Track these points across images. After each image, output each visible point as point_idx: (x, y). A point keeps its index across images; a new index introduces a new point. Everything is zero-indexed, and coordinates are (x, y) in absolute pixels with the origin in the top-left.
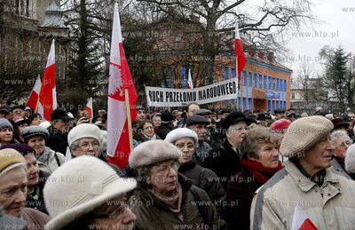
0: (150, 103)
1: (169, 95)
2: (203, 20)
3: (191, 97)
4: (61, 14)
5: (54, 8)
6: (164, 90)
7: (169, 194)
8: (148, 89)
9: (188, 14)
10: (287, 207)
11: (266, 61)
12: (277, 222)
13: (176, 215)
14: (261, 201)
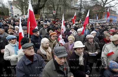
0: (90, 22)
1: (93, 21)
2: (102, 5)
3: (97, 21)
4: (77, 5)
5: (76, 4)
6: (93, 20)
7: (91, 42)
8: (90, 20)
9: (99, 4)
10: (109, 49)
11: (114, 13)
12: (107, 51)
13: (91, 46)
14: (105, 47)
